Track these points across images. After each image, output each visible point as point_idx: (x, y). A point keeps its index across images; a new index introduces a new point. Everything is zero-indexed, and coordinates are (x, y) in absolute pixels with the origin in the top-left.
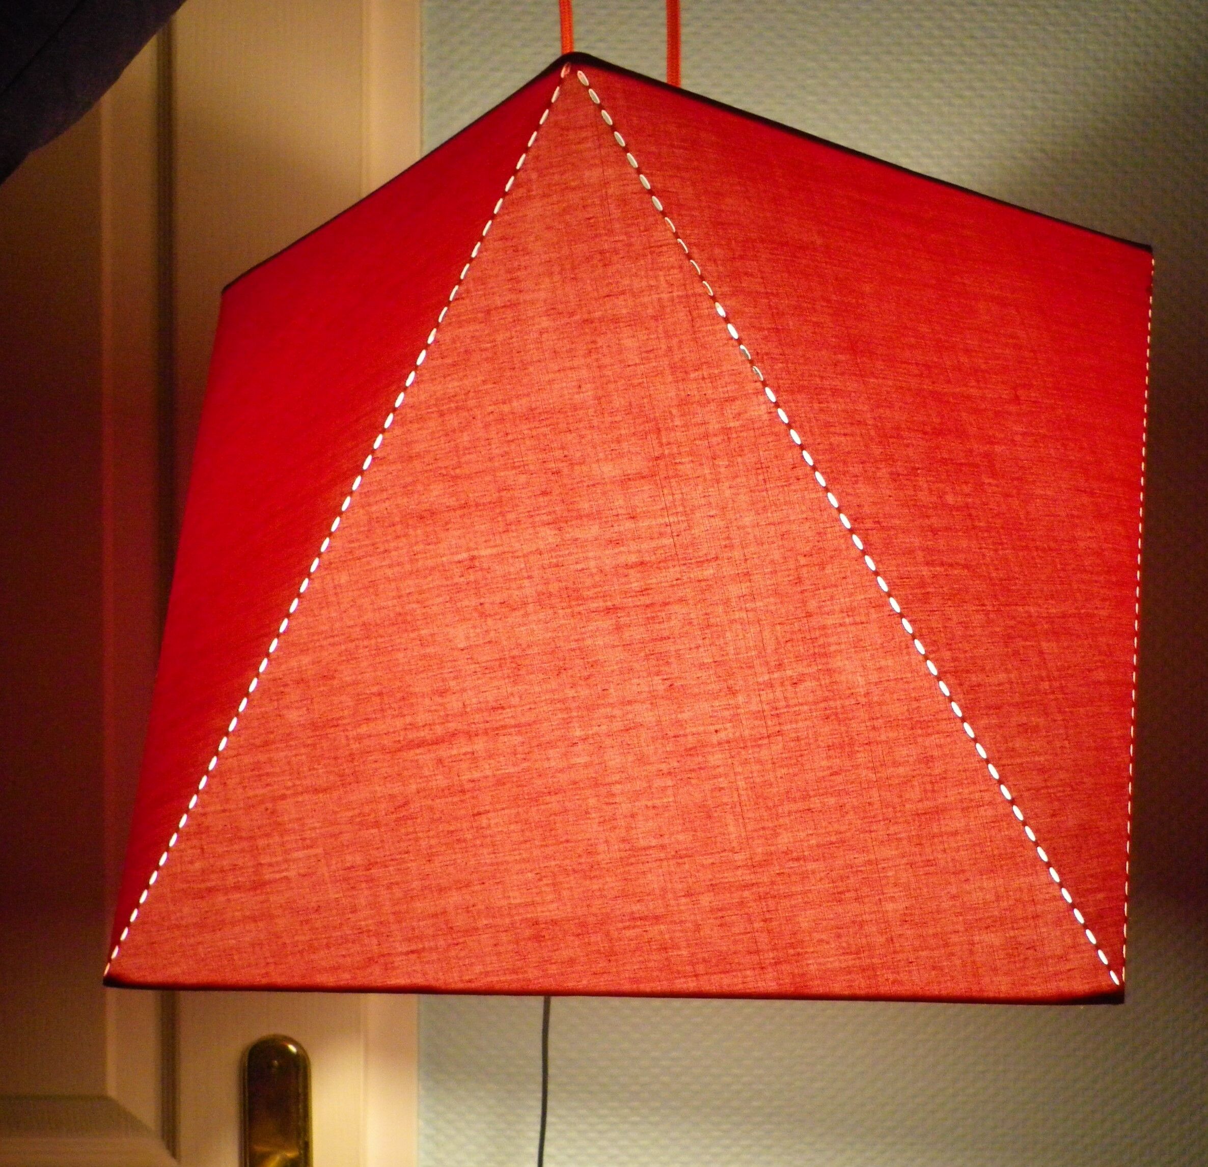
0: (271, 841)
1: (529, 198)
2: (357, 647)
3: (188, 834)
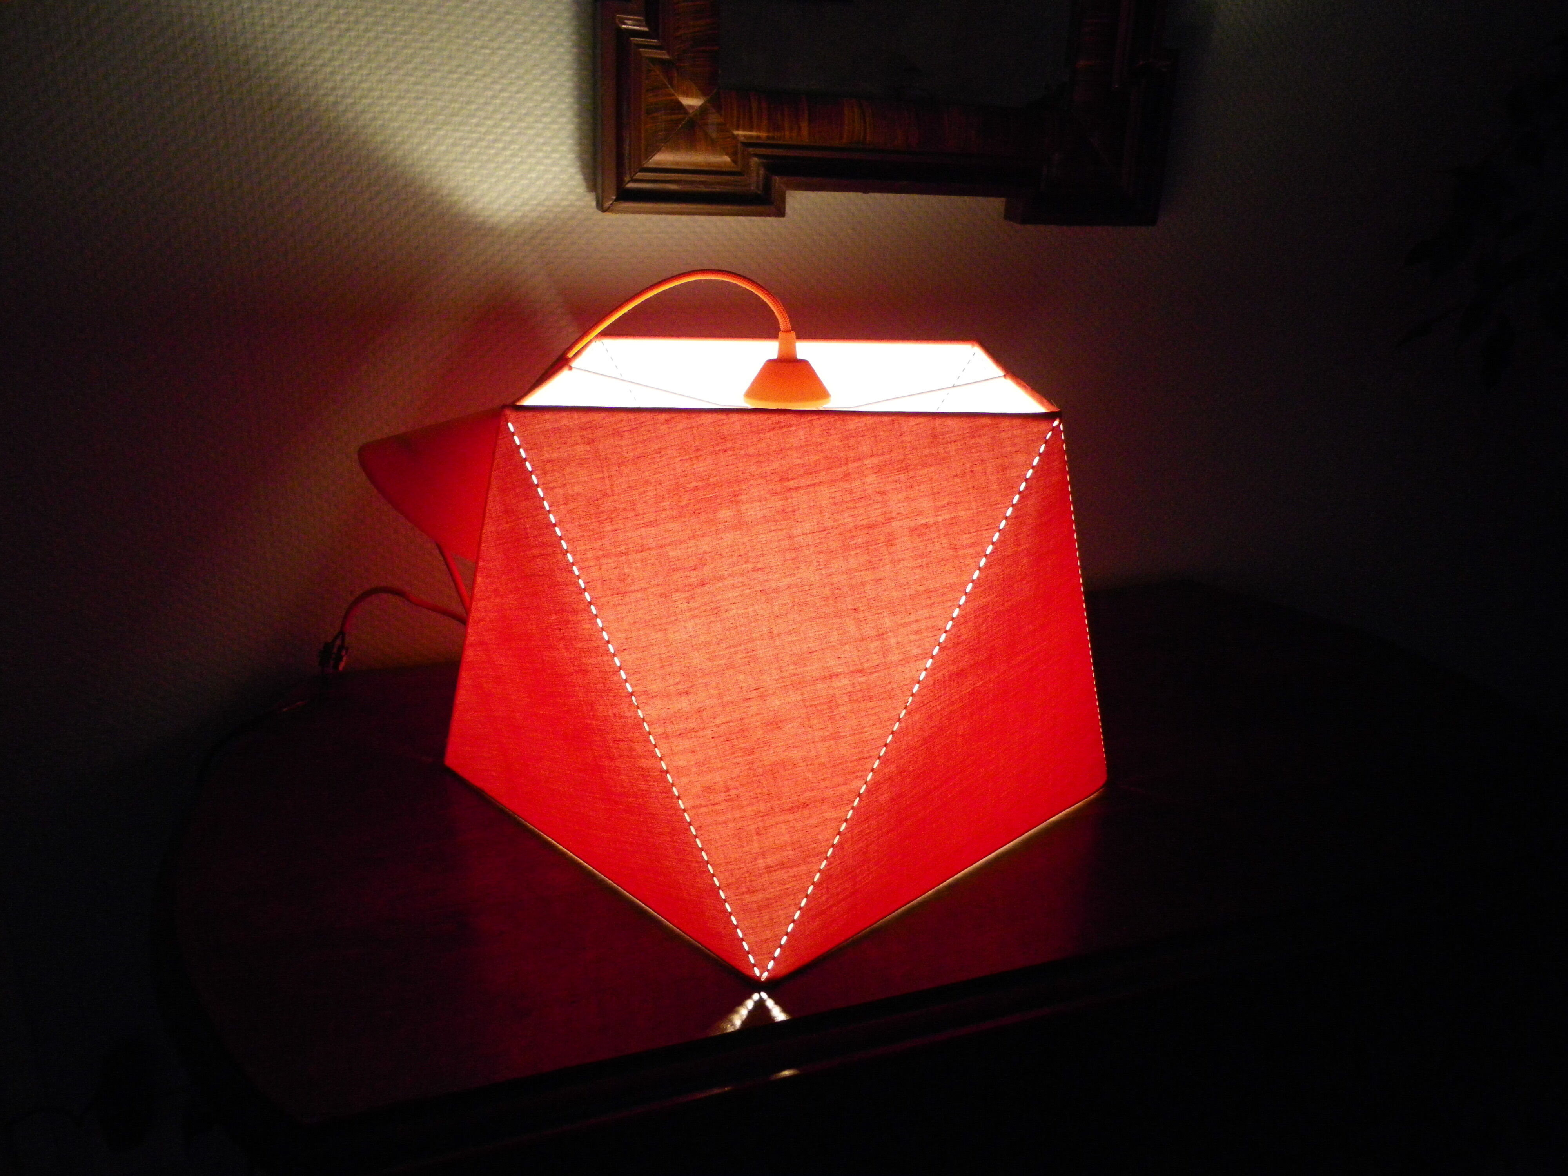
1: (1030, 494)
2: (918, 752)
3: (818, 884)
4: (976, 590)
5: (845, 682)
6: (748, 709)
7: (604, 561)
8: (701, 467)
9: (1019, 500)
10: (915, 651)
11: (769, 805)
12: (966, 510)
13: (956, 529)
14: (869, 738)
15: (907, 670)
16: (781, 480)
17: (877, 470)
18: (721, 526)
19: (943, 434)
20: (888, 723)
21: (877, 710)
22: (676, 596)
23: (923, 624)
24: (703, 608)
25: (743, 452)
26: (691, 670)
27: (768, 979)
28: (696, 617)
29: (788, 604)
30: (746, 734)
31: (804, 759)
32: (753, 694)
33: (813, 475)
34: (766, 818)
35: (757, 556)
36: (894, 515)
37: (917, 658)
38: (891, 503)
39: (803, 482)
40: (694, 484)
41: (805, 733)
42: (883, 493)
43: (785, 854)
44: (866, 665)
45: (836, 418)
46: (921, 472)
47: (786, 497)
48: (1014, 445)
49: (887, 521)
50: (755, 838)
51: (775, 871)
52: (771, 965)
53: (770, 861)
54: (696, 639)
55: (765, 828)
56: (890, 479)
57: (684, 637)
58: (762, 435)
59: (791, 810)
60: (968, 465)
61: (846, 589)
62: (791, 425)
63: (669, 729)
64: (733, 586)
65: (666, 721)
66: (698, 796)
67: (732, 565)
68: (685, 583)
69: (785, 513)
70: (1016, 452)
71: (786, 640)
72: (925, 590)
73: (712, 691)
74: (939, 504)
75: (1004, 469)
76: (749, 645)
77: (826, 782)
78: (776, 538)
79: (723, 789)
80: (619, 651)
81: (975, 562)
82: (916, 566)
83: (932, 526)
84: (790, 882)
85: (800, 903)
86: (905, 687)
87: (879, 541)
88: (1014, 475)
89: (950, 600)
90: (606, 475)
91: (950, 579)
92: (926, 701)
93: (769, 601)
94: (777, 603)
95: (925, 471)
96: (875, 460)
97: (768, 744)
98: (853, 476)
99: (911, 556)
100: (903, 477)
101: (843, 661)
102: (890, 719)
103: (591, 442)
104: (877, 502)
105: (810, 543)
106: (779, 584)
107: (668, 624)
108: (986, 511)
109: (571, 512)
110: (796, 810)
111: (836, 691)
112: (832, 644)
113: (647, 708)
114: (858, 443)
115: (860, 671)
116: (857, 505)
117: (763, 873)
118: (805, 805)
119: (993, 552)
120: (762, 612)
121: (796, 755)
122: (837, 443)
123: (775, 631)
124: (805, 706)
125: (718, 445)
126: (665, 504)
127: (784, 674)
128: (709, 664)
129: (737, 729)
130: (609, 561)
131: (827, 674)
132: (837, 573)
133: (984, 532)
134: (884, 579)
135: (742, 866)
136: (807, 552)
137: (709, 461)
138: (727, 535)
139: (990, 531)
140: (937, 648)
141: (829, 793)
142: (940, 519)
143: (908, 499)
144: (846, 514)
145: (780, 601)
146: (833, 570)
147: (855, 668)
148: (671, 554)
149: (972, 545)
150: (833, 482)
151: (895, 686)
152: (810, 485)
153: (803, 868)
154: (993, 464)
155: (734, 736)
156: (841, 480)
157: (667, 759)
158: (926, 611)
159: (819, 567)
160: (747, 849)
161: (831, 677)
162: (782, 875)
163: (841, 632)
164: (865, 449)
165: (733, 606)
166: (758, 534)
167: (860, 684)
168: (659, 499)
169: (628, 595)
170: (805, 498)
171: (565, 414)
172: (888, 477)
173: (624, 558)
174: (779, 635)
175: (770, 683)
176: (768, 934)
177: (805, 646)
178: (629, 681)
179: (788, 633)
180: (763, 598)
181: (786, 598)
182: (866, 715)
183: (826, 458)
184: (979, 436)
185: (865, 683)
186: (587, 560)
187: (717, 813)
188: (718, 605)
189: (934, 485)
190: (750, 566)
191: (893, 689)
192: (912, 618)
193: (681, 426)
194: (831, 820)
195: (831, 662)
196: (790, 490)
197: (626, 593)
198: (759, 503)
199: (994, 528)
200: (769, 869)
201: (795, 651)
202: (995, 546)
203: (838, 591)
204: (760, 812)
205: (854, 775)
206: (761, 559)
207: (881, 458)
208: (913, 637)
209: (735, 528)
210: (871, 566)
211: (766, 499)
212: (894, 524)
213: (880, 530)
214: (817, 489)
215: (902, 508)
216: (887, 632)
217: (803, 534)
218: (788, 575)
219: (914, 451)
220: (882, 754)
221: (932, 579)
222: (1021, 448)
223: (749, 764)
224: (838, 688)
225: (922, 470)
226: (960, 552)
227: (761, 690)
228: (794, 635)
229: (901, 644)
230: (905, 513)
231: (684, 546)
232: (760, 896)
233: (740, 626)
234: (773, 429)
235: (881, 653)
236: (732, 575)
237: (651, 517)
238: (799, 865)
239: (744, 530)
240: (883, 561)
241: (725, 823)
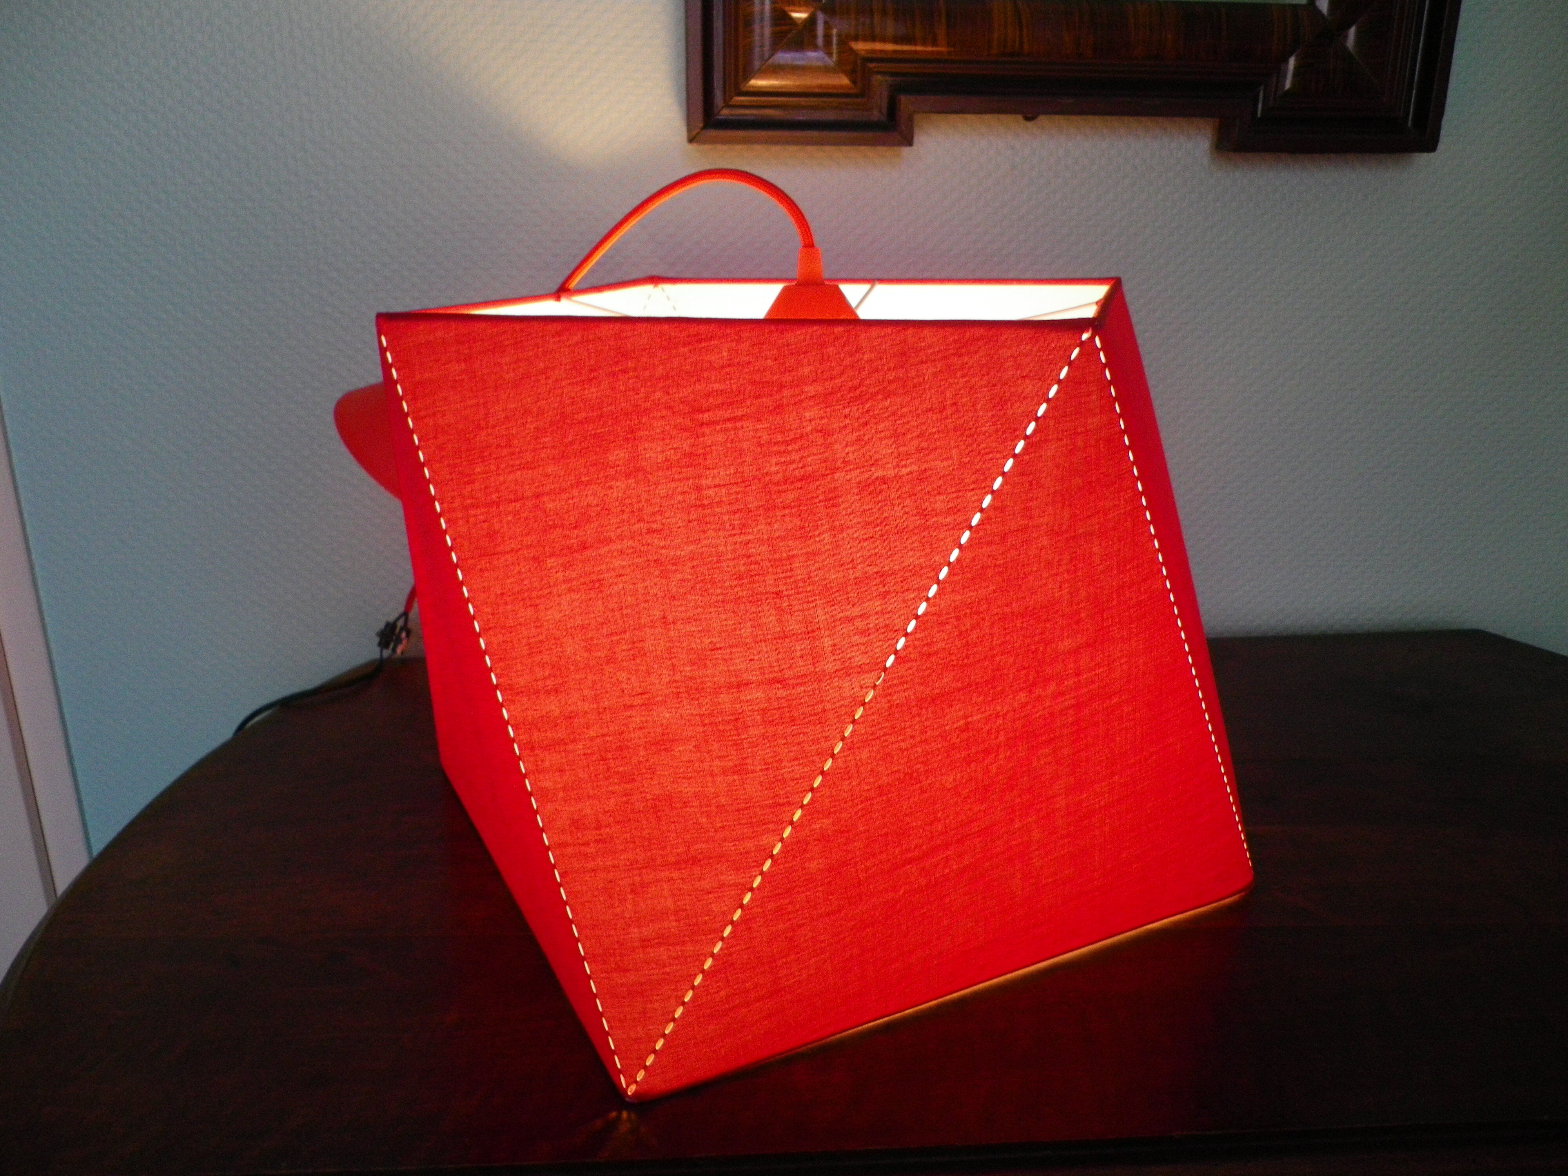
0: (789, 959)
1: (1046, 441)
2: (872, 805)
3: (709, 973)
4: (956, 578)
5: (759, 694)
6: (630, 720)
7: (472, 512)
8: (592, 393)
9: (1025, 449)
10: (860, 659)
11: (649, 854)
12: (943, 460)
13: (926, 486)
14: (789, 776)
15: (846, 684)
16: (692, 412)
17: (821, 399)
18: (612, 472)
19: (916, 350)
20: (816, 759)
21: (802, 738)
22: (551, 562)
23: (872, 621)
24: (582, 580)
25: (647, 373)
26: (562, 662)
27: (636, 1093)
28: (574, 591)
29: (689, 580)
30: (625, 753)
31: (695, 795)
32: (638, 701)
33: (735, 406)
34: (644, 871)
35: (654, 513)
36: (839, 463)
37: (861, 670)
38: (835, 446)
39: (720, 415)
40: (583, 415)
41: (702, 761)
42: (826, 433)
43: (666, 924)
44: (788, 674)
45: (773, 328)
46: (881, 405)
47: (697, 434)
48: (1018, 367)
49: (829, 472)
50: (630, 896)
51: (652, 946)
52: (641, 1075)
53: (648, 931)
54: (572, 620)
55: (643, 886)
56: (838, 413)
57: (558, 616)
58: (674, 352)
59: (677, 865)
60: (949, 395)
61: (766, 565)
62: (712, 338)
63: (536, 736)
64: (621, 552)
65: (533, 726)
66: (563, 831)
67: (621, 523)
68: (563, 546)
69: (692, 458)
70: (1023, 377)
71: (683, 631)
72: (876, 573)
73: (586, 692)
74: (904, 450)
75: (1001, 403)
76: (637, 633)
77: (725, 831)
78: (679, 490)
79: (594, 825)
80: (485, 630)
81: (953, 536)
82: (865, 537)
83: (892, 481)
84: (670, 965)
85: (684, 997)
86: (843, 709)
87: (816, 500)
88: (1019, 411)
89: (914, 589)
90: (481, 401)
91: (912, 559)
92: (879, 733)
93: (664, 574)
94: (674, 579)
95: (887, 403)
96: (819, 387)
97: (652, 770)
98: (787, 408)
99: (859, 523)
100: (855, 410)
101: (756, 665)
102: (819, 754)
103: (468, 359)
104: (817, 445)
105: (724, 499)
106: (678, 553)
107: (539, 597)
108: (971, 463)
109: (441, 448)
110: (683, 866)
111: (745, 707)
112: (744, 640)
113: (512, 708)
114: (798, 362)
115: (779, 681)
116: (790, 448)
117: (638, 947)
118: (695, 861)
119: (981, 523)
120: (655, 590)
121: (687, 789)
122: (770, 362)
123: (670, 617)
124: (704, 725)
125: (617, 363)
126: (546, 440)
127: (678, 676)
128: (585, 654)
129: (614, 746)
130: (478, 512)
131: (734, 681)
132: (756, 541)
133: (969, 494)
134: (819, 553)
135: (612, 932)
136: (718, 511)
137: (605, 384)
138: (619, 483)
139: (978, 492)
140: (892, 658)
141: (728, 846)
142: (904, 471)
143: (859, 441)
144: (773, 461)
145: (679, 576)
146: (751, 537)
147: (772, 676)
148: (550, 506)
149: (950, 511)
150: (758, 416)
151: (828, 706)
152: (729, 420)
153: (689, 948)
154: (987, 393)
155: (610, 756)
156: (770, 413)
157: (532, 777)
158: (878, 602)
159: (732, 533)
160: (618, 910)
161: (738, 686)
162: (663, 953)
163: (756, 624)
164: (807, 371)
165: (619, 580)
166: (657, 483)
167: (778, 699)
168: (540, 432)
169: (496, 557)
170: (720, 437)
171: (440, 324)
172: (835, 411)
173: (494, 509)
174: (674, 622)
175: (658, 686)
176: (640, 1032)
177: (707, 641)
178: (493, 669)
179: (687, 621)
180: (657, 571)
181: (686, 572)
182: (784, 744)
183: (754, 382)
184: (969, 354)
185: (786, 699)
186: (454, 510)
187: (586, 856)
188: (602, 577)
189: (898, 422)
190: (644, 527)
191: (824, 710)
192: (856, 611)
193: (576, 338)
194: (730, 886)
195: (740, 664)
196: (702, 425)
197: (494, 554)
198: (661, 443)
199: (984, 488)
200: (645, 943)
201: (694, 646)
202: (984, 516)
203: (756, 566)
204: (637, 862)
205: (765, 827)
206: (659, 517)
207: (827, 383)
208: (857, 639)
209: (628, 474)
210: (803, 534)
211: (671, 438)
212: (839, 476)
213: (818, 483)
214: (738, 424)
215: (851, 454)
216: (820, 629)
217: (715, 486)
218: (691, 541)
219: (873, 375)
220: (805, 802)
221: (888, 557)
222: (1030, 371)
223: (626, 795)
224: (747, 702)
225: (882, 400)
226: (932, 521)
227: (647, 696)
228: (694, 624)
229: (838, 647)
230: (854, 462)
231: (564, 496)
232: (632, 977)
233: (627, 607)
234: (690, 343)
235: (810, 658)
236: (620, 538)
237: (528, 457)
238: (683, 943)
239: (641, 478)
240: (820, 528)
241: (594, 870)
